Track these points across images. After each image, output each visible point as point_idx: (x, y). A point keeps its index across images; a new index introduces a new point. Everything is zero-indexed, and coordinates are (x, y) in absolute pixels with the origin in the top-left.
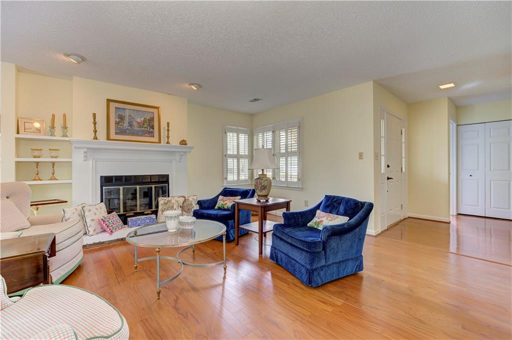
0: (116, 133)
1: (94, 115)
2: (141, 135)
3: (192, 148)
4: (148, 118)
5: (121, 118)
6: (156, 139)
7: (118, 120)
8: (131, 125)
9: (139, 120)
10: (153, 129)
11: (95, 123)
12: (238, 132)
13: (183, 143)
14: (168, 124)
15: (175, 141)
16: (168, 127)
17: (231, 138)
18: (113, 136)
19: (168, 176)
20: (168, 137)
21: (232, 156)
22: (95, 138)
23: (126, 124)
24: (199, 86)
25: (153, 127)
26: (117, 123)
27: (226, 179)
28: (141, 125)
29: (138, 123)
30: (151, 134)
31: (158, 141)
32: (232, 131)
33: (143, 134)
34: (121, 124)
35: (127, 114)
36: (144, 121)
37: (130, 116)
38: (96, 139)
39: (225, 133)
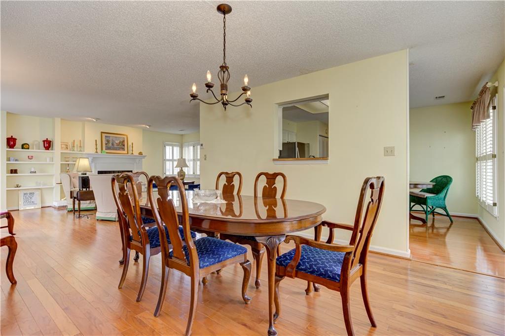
0: (106, 149)
1: (96, 141)
2: (116, 150)
3: (145, 156)
4: (122, 140)
5: (108, 141)
6: (125, 152)
7: (106, 142)
8: (113, 145)
9: (117, 142)
11: (96, 145)
12: (173, 146)
13: (140, 153)
14: (132, 144)
15: (136, 153)
17: (168, 149)
18: (104, 150)
19: (132, 171)
20: (132, 151)
21: (169, 160)
22: (97, 152)
23: (110, 145)
25: (124, 146)
26: (106, 144)
27: (165, 174)
28: (118, 145)
30: (123, 149)
31: (126, 153)
32: (169, 145)
33: (119, 149)
34: (108, 144)
35: (111, 139)
36: (120, 142)
37: (113, 140)
39: (165, 146)
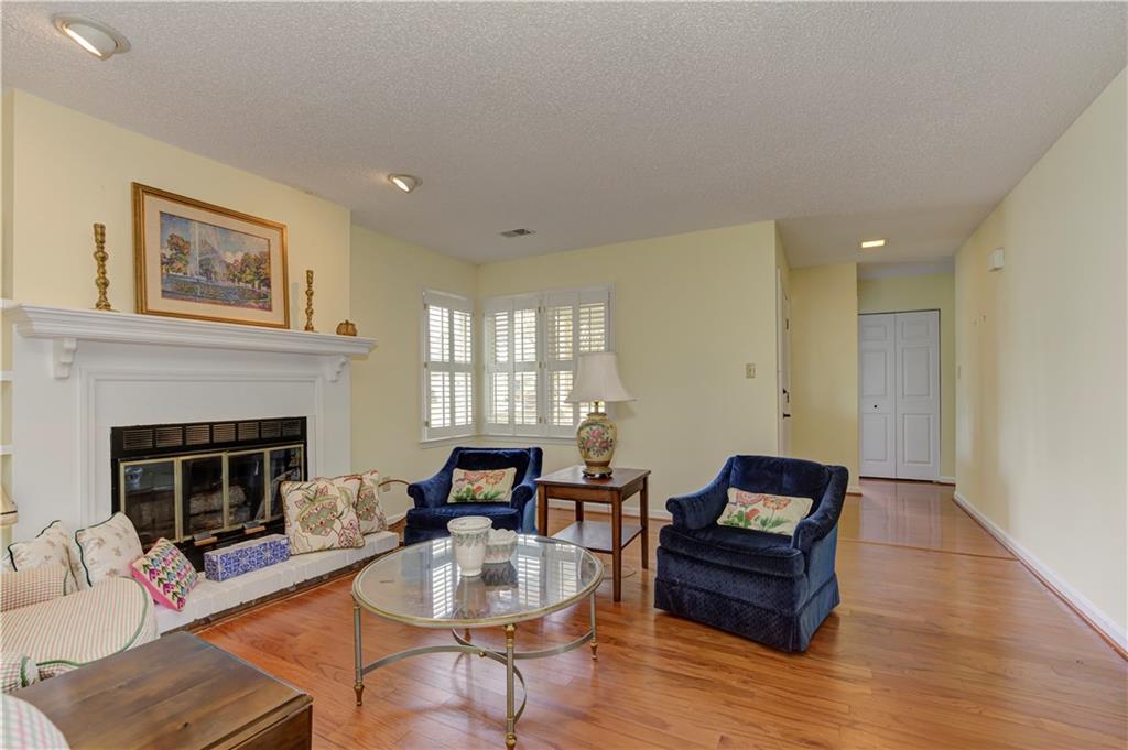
0: (165, 293)
1: (100, 231)
2: (238, 304)
3: (372, 346)
4: (254, 252)
5: (179, 247)
6: (276, 316)
7: (168, 253)
8: (207, 271)
9: (230, 258)
10: (269, 286)
11: (102, 259)
12: (451, 307)
13: (347, 329)
14: (310, 274)
15: (325, 325)
16: (310, 283)
17: (437, 316)
18: (155, 300)
19: (303, 420)
20: (309, 313)
21: (441, 367)
22: (103, 304)
23: (193, 268)
24: (415, 183)
25: (267, 282)
26: (167, 262)
27: (427, 424)
28: (234, 274)
29: (228, 266)
30: (264, 302)
31: (281, 322)
32: (441, 303)
33: (242, 300)
34: (178, 265)
35: (195, 235)
36: (245, 262)
37: (204, 243)
38: (107, 307)
39: (426, 307)
